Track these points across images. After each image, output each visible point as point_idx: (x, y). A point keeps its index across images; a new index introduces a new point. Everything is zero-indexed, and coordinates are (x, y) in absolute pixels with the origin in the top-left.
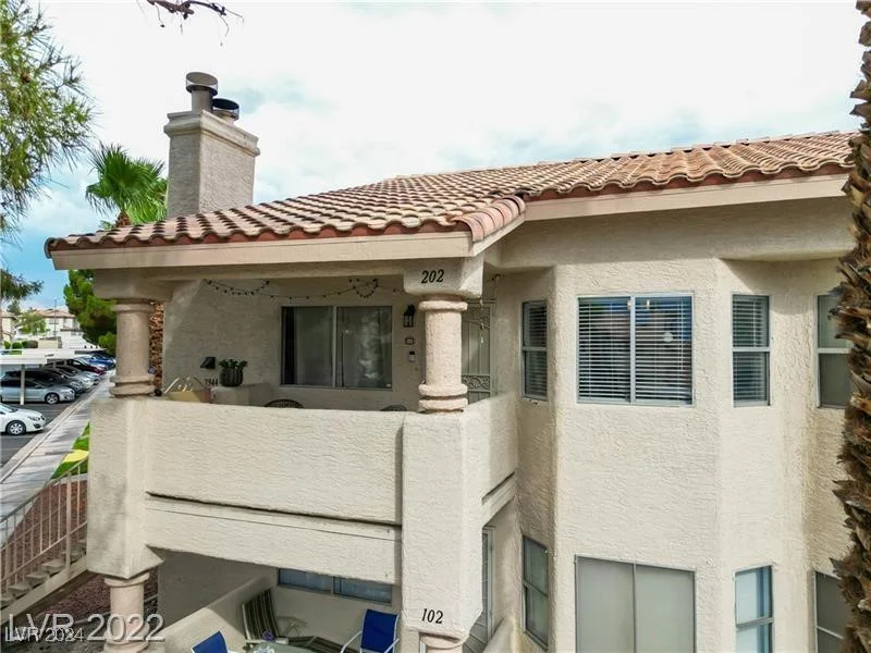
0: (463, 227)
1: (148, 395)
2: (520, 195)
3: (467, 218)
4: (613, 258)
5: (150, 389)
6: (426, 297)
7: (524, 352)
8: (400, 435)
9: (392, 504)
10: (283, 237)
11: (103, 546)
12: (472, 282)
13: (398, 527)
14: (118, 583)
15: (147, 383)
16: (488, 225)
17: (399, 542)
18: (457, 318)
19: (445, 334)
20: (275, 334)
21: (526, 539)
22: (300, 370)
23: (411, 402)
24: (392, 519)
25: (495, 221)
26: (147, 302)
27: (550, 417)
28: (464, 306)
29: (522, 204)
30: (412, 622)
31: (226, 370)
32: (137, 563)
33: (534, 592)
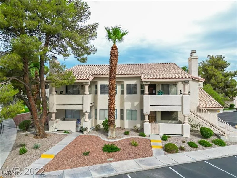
3: (89, 79)
6: (85, 85)
7: (95, 90)
8: (83, 97)
9: (82, 103)
12: (89, 83)
13: (83, 105)
14: (53, 113)
17: (83, 106)
19: (87, 88)
20: (65, 88)
21: (95, 109)
22: (68, 92)
23: (84, 94)
24: (82, 104)
25: (91, 78)
27: (97, 96)
28: (89, 85)
29: (94, 76)
30: (84, 112)
31: (61, 92)
32: (55, 111)
33: (96, 114)
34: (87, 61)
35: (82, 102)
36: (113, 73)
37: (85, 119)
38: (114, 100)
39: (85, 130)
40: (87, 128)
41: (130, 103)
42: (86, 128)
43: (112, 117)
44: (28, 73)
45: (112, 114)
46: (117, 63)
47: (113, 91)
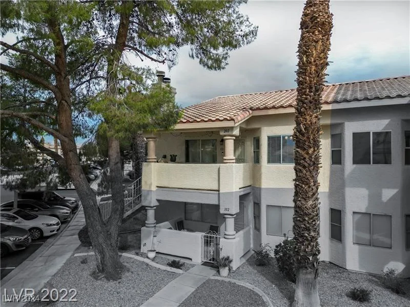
0: (233, 120)
1: (155, 162)
2: (251, 109)
3: (234, 118)
4: (277, 125)
5: (156, 160)
6: (225, 136)
7: (254, 152)
8: (219, 169)
9: (217, 185)
10: (192, 122)
11: (146, 199)
12: (236, 132)
13: (219, 191)
14: (149, 208)
15: (155, 159)
16: (239, 118)
17: (219, 194)
18: (233, 141)
19: (230, 144)
20: (184, 148)
21: (255, 203)
24: (217, 189)
25: (242, 117)
26: (155, 138)
27: (260, 168)
28: (234, 138)
29: (251, 111)
30: (222, 211)
31: (172, 157)
32: (154, 203)
33: (257, 217)
34: (227, 64)
35: (217, 183)
36: (311, 88)
37: (227, 233)
38: (315, 182)
39: (225, 266)
40: (231, 258)
41: (364, 192)
42: (228, 257)
43: (307, 240)
44: (66, 102)
45: (308, 230)
46: (326, 54)
47: (311, 151)
